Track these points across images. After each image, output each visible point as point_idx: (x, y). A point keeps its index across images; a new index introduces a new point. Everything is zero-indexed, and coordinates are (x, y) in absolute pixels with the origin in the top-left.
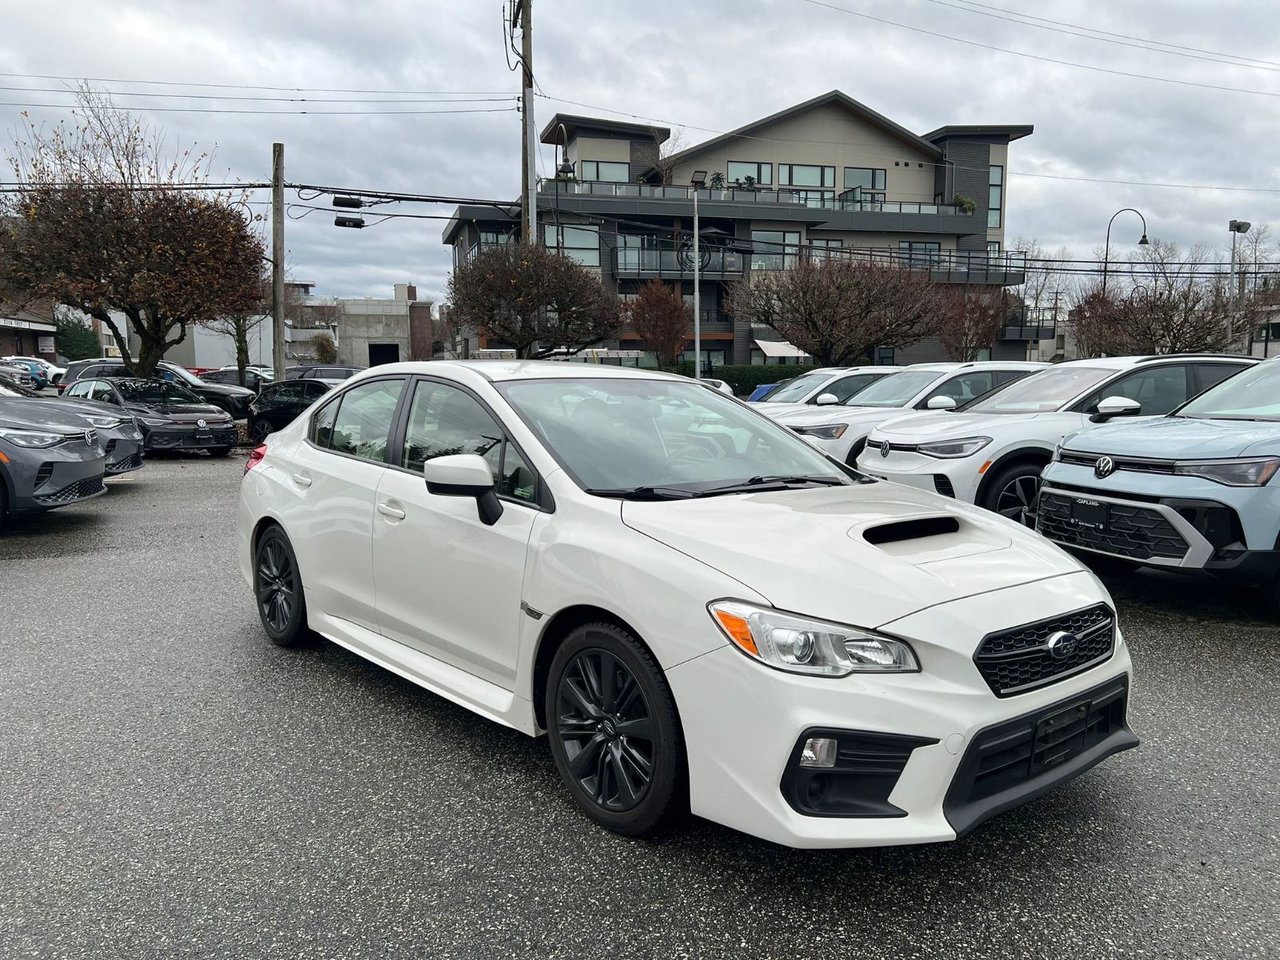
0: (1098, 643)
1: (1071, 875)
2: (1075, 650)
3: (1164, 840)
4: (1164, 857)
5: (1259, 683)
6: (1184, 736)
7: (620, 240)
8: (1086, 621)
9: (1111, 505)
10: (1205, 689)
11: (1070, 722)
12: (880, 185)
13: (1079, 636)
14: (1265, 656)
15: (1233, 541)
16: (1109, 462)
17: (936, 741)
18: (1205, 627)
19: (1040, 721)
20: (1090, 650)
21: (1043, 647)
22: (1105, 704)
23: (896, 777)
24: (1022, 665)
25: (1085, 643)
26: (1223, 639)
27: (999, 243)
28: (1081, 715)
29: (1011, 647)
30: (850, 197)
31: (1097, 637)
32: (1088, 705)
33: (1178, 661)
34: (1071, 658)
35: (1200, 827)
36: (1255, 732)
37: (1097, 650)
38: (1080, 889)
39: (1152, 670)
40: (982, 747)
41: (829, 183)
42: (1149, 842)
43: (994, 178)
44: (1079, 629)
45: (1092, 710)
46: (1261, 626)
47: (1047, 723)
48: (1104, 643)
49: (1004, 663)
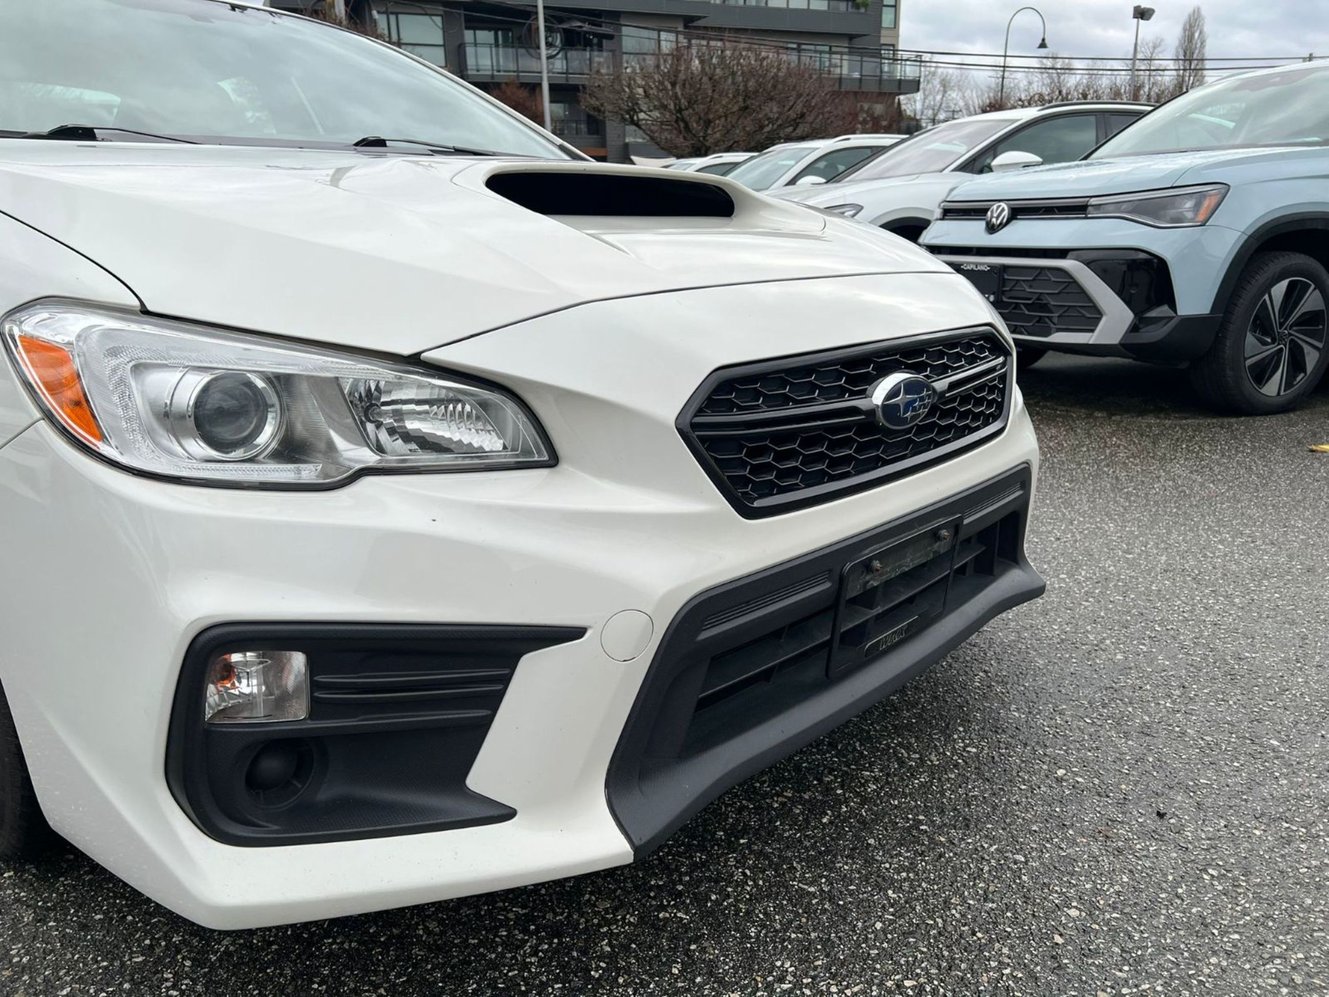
0: (979, 402)
1: (912, 868)
2: (931, 413)
3: (1084, 763)
4: (1087, 805)
5: (1196, 488)
6: (1103, 569)
7: (468, 35)
8: (958, 357)
9: (1005, 268)
10: (1127, 499)
11: (917, 562)
13: (941, 385)
14: (1198, 453)
15: (1159, 304)
16: (1003, 210)
17: (575, 633)
18: (1118, 424)
19: (848, 566)
20: (963, 416)
21: (861, 403)
22: (989, 523)
23: (482, 728)
24: (809, 442)
25: (953, 399)
26: (1142, 435)
27: (893, 46)
28: (941, 547)
29: (785, 400)
31: (979, 389)
32: (956, 527)
33: (1087, 464)
34: (921, 430)
35: (1145, 731)
36: (1205, 556)
37: (976, 417)
38: (926, 902)
39: (1054, 477)
40: (704, 635)
42: (1061, 772)
44: (943, 370)
45: (963, 535)
46: (1186, 418)
47: (867, 566)
48: (990, 404)
49: (761, 437)
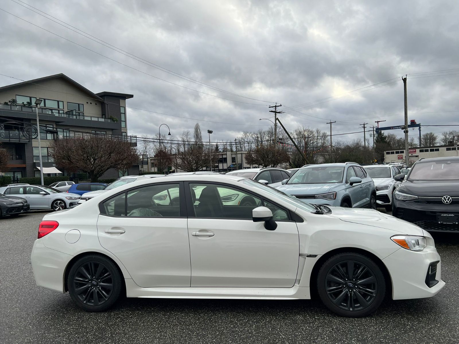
12: (81, 110)
27: (126, 132)
30: (71, 113)
41: (61, 107)
43: (122, 111)
